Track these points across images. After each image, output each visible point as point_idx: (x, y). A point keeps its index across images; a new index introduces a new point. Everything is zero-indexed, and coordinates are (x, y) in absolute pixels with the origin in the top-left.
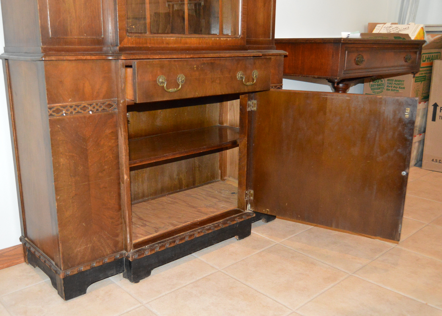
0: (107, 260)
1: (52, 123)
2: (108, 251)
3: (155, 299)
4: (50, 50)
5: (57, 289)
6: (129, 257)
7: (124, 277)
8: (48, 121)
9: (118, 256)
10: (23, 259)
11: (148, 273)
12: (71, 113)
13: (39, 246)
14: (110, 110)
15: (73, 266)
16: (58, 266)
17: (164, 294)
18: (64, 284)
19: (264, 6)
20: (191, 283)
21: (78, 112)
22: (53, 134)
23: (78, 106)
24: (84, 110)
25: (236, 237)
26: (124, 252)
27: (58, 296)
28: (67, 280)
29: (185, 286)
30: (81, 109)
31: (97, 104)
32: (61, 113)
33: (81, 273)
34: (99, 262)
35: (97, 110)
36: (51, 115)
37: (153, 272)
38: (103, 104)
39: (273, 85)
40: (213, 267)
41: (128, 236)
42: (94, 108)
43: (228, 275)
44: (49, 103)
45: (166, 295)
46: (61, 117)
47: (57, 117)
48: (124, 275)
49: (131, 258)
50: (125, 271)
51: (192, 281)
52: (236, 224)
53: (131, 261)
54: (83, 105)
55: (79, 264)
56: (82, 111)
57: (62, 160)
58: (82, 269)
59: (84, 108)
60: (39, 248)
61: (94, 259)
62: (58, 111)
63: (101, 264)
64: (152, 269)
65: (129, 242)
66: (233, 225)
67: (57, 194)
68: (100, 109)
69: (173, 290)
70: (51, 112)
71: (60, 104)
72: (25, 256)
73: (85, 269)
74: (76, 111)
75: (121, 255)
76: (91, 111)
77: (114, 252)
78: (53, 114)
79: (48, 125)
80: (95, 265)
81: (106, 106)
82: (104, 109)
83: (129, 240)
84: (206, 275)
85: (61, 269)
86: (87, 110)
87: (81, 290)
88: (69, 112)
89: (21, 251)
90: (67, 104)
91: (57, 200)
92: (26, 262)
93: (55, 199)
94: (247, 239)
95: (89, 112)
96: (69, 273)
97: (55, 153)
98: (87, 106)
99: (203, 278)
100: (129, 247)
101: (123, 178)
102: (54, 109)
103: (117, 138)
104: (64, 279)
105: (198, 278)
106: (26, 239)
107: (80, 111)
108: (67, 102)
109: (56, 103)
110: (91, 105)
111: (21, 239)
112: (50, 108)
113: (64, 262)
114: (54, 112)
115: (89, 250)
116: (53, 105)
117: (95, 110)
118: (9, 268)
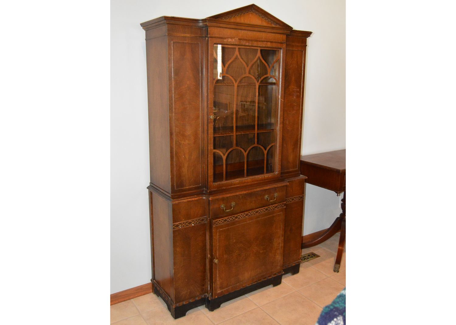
0: (197, 298)
1: (174, 232)
2: (198, 294)
3: (222, 323)
4: (175, 196)
5: (170, 312)
6: (209, 298)
7: (206, 307)
8: (172, 231)
9: (203, 296)
10: (151, 291)
11: (218, 306)
12: (184, 226)
13: (162, 287)
14: (203, 222)
15: (180, 302)
16: (172, 301)
17: (226, 320)
18: (175, 311)
19: (293, 151)
20: (242, 314)
21: (187, 225)
22: (174, 237)
23: (187, 222)
24: (190, 224)
25: (272, 286)
26: (206, 294)
27: (171, 316)
28: (177, 309)
29: (238, 316)
30: (188, 223)
31: (196, 220)
32: (179, 227)
33: (184, 305)
34: (193, 300)
35: (196, 223)
36: (174, 228)
37: (221, 305)
38: (199, 220)
39: (297, 196)
40: (256, 304)
41: (209, 286)
42: (195, 222)
43: (263, 311)
44: (173, 223)
45: (227, 320)
46: (179, 229)
47: (177, 229)
48: (206, 306)
49: (210, 298)
50: (207, 304)
51: (242, 313)
52: (272, 278)
53: (210, 300)
54: (189, 222)
55: (183, 301)
56: (189, 225)
57: (178, 249)
58: (184, 303)
59: (190, 223)
60: (162, 288)
61: (190, 298)
62: (177, 226)
63: (194, 300)
64: (221, 304)
65: (209, 289)
66: (270, 279)
67: (174, 266)
68: (198, 223)
69: (231, 318)
70: (174, 227)
71: (179, 223)
72: (153, 289)
73: (186, 303)
74: (186, 225)
75: (205, 296)
76: (193, 224)
77: (201, 294)
78: (175, 227)
79: (172, 233)
80: (191, 301)
81: (201, 221)
82: (199, 222)
83: (209, 288)
84: (251, 309)
85: (174, 303)
86: (191, 224)
87: (183, 314)
88: (182, 226)
89: (151, 286)
90: (182, 222)
91: (174, 268)
92: (153, 292)
93: (173, 268)
94: (279, 286)
95: (192, 224)
96: (178, 305)
97: (175, 246)
98: (191, 222)
99: (249, 311)
100: (209, 292)
101: (208, 256)
102: (176, 225)
103: (206, 236)
104: (175, 308)
105: (246, 311)
106: (154, 281)
107: (188, 224)
108: (182, 221)
109: (177, 222)
110: (193, 221)
111: (151, 280)
112: (173, 225)
113: (175, 300)
114: (175, 226)
115: (188, 293)
116: (175, 223)
117: (195, 223)
118: (144, 296)
